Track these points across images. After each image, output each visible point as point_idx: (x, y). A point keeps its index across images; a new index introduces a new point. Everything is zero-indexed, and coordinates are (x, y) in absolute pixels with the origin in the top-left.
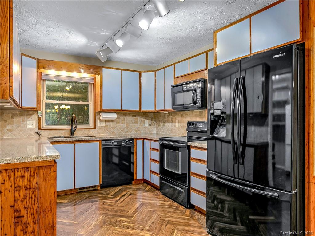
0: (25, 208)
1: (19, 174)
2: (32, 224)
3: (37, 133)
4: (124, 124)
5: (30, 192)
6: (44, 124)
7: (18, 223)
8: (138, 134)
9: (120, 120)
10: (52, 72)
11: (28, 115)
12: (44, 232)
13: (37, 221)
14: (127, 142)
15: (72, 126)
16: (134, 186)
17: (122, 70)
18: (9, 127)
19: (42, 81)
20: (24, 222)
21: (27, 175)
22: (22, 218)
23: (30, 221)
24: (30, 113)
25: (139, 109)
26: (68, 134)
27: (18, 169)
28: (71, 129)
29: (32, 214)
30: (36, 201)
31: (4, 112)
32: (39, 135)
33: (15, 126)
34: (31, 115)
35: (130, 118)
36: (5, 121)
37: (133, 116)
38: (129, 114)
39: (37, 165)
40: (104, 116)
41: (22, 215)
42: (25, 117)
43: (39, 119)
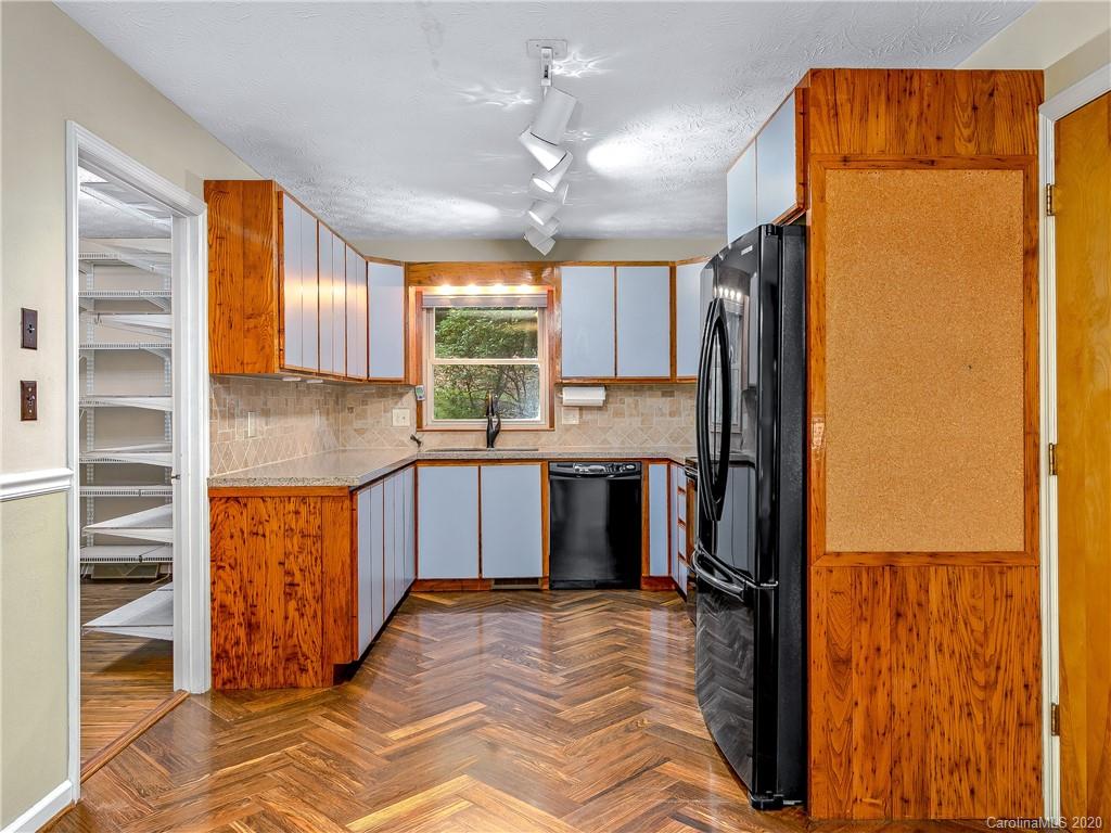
0: (301, 570)
1: (291, 507)
2: (313, 602)
3: (413, 438)
4: (636, 418)
5: (309, 542)
6: (429, 419)
7: (290, 594)
8: (683, 449)
9: (625, 406)
10: (444, 291)
11: (394, 395)
12: (332, 621)
13: (320, 599)
14: (618, 468)
15: (490, 422)
16: (642, 596)
17: (615, 264)
18: (358, 424)
19: (425, 312)
20: (299, 595)
21: (303, 510)
22: (297, 588)
23: (309, 595)
24: (400, 390)
25: (669, 375)
26: (479, 441)
27: (290, 498)
28: (488, 430)
29: (313, 584)
30: (319, 561)
31: (349, 389)
32: (419, 443)
33: (370, 421)
34: (401, 395)
35: (654, 400)
36: (351, 409)
37: (664, 394)
38: (651, 388)
39: (319, 493)
40: (570, 396)
41: (296, 582)
42: (390, 402)
43: (419, 405)
